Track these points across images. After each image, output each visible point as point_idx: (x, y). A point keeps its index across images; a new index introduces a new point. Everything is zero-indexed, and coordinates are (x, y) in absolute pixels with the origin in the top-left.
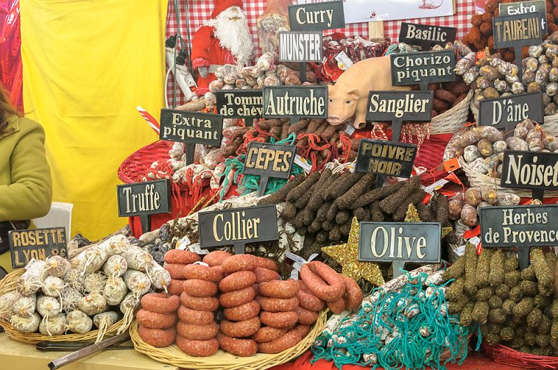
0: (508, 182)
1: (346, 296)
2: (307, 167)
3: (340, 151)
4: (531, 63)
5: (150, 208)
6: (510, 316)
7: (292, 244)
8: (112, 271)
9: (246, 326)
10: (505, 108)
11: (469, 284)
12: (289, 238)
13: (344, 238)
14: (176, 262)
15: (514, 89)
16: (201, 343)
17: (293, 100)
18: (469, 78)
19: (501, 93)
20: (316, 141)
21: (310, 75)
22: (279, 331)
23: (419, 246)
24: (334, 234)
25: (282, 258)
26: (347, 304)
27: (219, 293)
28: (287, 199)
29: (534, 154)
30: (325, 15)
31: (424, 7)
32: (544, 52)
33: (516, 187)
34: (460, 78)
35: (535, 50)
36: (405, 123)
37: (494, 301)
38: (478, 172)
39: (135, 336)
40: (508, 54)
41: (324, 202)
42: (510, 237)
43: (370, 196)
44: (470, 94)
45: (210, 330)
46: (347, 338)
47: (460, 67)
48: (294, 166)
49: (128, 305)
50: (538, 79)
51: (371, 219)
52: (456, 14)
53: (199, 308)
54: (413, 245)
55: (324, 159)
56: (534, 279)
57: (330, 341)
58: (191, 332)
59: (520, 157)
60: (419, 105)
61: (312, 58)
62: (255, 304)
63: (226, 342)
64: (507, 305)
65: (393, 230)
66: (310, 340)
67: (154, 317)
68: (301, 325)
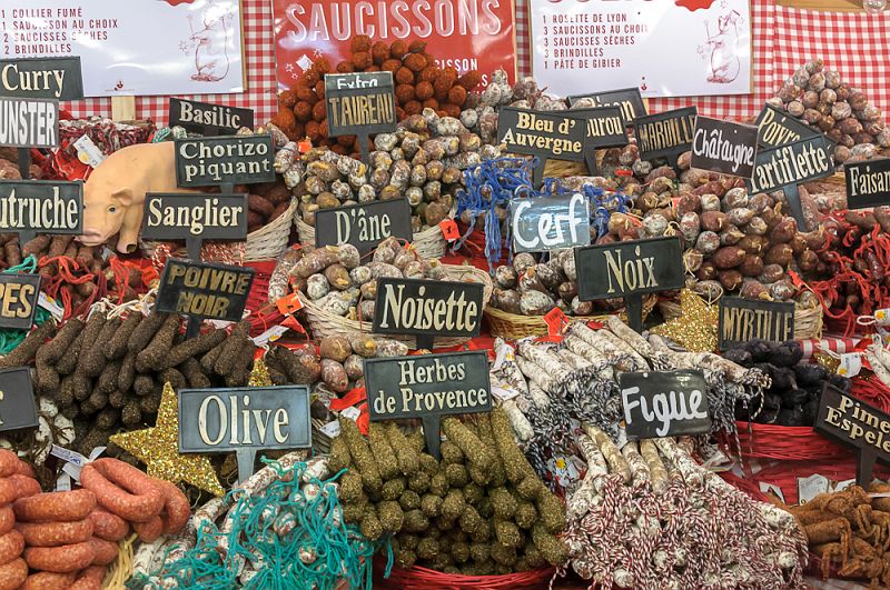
0: (384, 325)
1: (165, 512)
2: (57, 312)
3: (111, 285)
4: (383, 161)
6: (434, 520)
7: (56, 432)
9: (6, 575)
10: (354, 221)
11: (372, 476)
12: (52, 424)
13: (149, 419)
15: (363, 194)
17: (22, 203)
18: (293, 178)
19: (342, 201)
20: (71, 268)
21: (35, 169)
22: (64, 578)
23: (277, 424)
24: (131, 412)
25: (42, 457)
26: (166, 525)
28: (39, 361)
29: (418, 283)
30: (51, 78)
31: (199, 78)
32: (398, 144)
33: (395, 332)
34: (280, 177)
35: (386, 140)
36: (205, 242)
37: (410, 499)
38: (331, 314)
40: (347, 146)
41: (108, 361)
42: (412, 403)
43: (185, 350)
44: (294, 203)
46: (178, 579)
47: (281, 161)
48: (38, 309)
50: (396, 181)
51: (189, 384)
52: (247, 92)
54: (267, 422)
55: (85, 297)
56: (464, 460)
57: (148, 587)
59: (401, 287)
60: (227, 215)
61: (41, 141)
62: (15, 534)
64: (431, 503)
65: (234, 400)
68: (92, 565)
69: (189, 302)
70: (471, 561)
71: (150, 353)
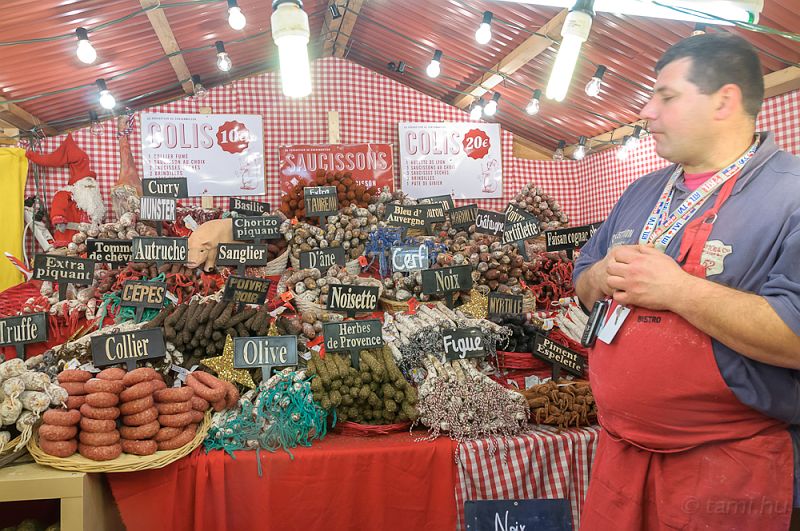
0: (332, 306)
1: (227, 397)
2: (175, 300)
3: (201, 287)
4: (331, 228)
5: (26, 337)
6: (356, 399)
7: (174, 359)
8: (9, 393)
9: (148, 429)
10: (318, 257)
11: (326, 379)
12: (172, 354)
13: (219, 352)
14: (71, 381)
15: (322, 244)
16: (108, 448)
17: (158, 248)
18: (289, 236)
19: (312, 247)
20: (182, 279)
21: (164, 231)
22: (178, 430)
23: (281, 354)
24: (210, 349)
25: (167, 371)
26: (228, 403)
27: (120, 403)
28: (166, 324)
29: (348, 287)
30: (173, 187)
31: (244, 188)
32: (339, 221)
33: (337, 310)
34: (283, 236)
35: (334, 219)
36: (247, 267)
37: (344, 389)
38: (307, 301)
39: (34, 451)
40: (314, 221)
41: (200, 324)
42: (345, 344)
43: (237, 319)
44: (289, 248)
45: (115, 436)
46: (233, 429)
47: (283, 228)
48: (165, 299)
49: (26, 423)
50: (338, 238)
51: (239, 335)
52: (267, 195)
53: (103, 418)
54: (277, 354)
55: (188, 293)
56: (370, 371)
57: (218, 433)
58: (97, 439)
59: (340, 288)
60: (258, 254)
61: (168, 218)
62: (154, 408)
63: (130, 445)
64: (354, 391)
65: (261, 342)
66: (202, 434)
67: (60, 430)
68: (192, 423)
69: (239, 296)
70: (373, 418)
71: (220, 321)
